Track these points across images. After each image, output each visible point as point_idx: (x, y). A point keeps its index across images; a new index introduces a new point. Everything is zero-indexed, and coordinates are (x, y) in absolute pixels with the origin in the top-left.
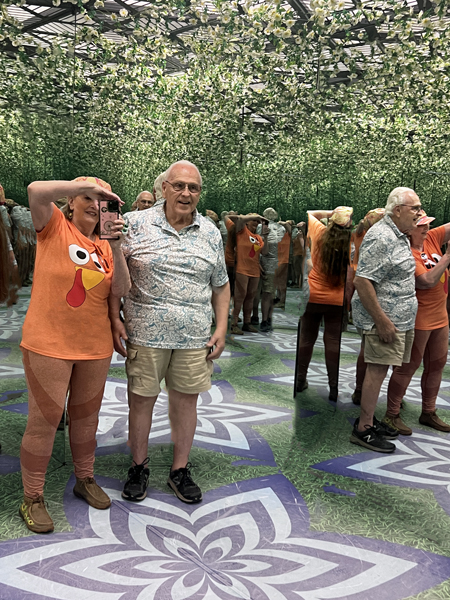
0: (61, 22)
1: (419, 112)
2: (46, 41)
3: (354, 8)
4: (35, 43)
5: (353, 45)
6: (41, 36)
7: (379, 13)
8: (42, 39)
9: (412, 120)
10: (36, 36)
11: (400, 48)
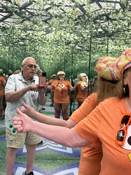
0: (11, 18)
1: (128, 44)
2: (9, 25)
3: (100, 9)
4: (5, 25)
5: (103, 22)
6: (6, 23)
7: (109, 11)
8: (7, 24)
9: (126, 46)
10: (5, 23)
11: (117, 22)
